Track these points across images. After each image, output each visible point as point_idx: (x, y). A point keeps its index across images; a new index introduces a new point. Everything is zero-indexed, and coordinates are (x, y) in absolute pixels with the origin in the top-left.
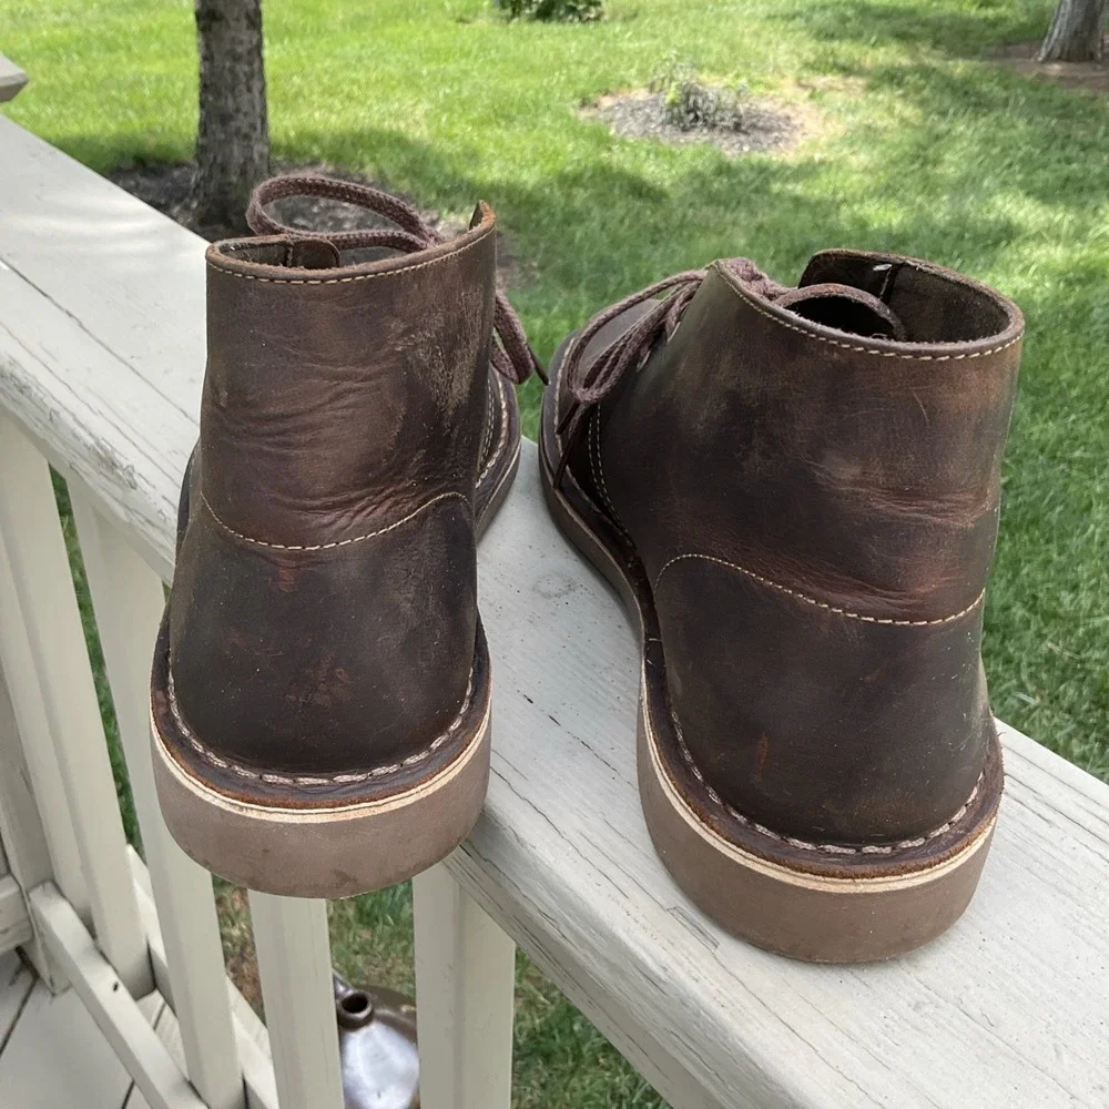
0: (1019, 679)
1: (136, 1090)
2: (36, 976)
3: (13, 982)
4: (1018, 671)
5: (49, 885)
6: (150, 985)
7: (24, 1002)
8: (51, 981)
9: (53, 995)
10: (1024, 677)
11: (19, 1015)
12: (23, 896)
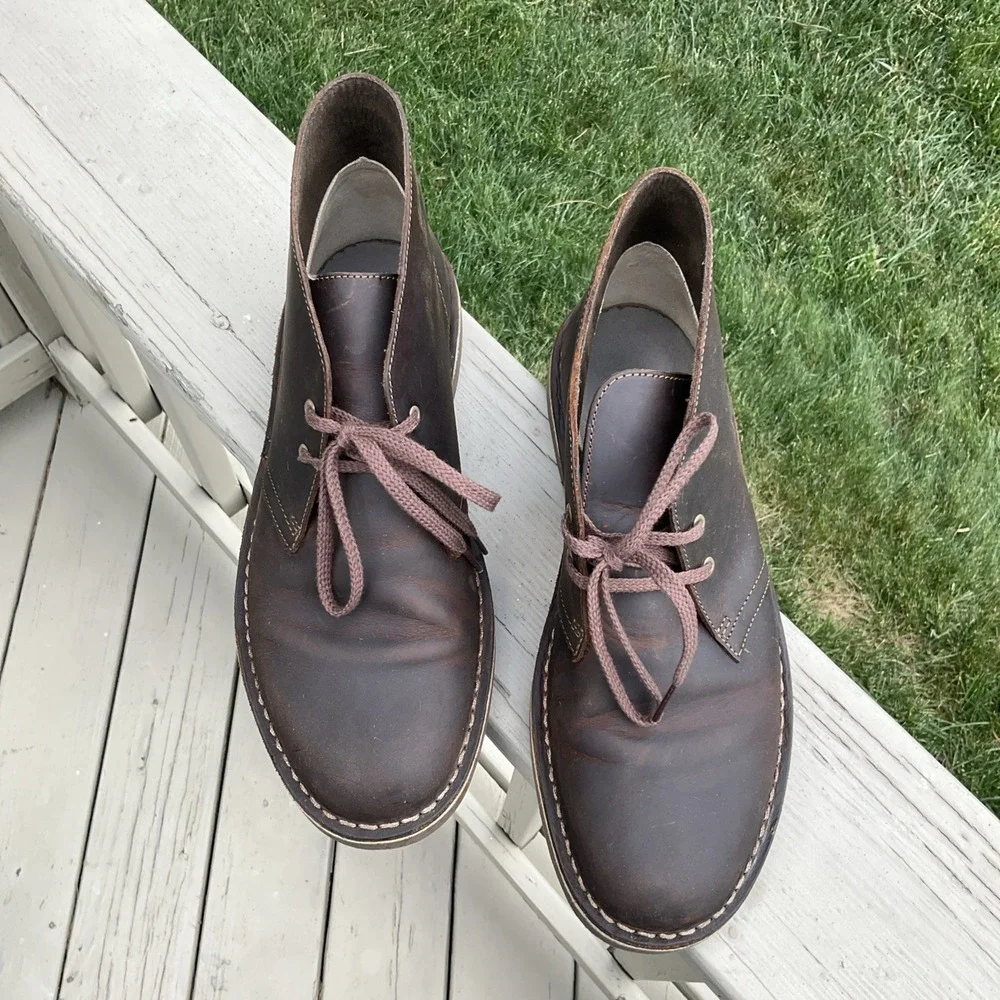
0: (883, 43)
1: (158, 480)
2: (64, 391)
3: (47, 397)
4: (884, 36)
5: (61, 339)
6: (156, 407)
7: (61, 412)
8: (78, 397)
9: (82, 406)
10: (889, 41)
11: (59, 420)
12: (43, 347)
